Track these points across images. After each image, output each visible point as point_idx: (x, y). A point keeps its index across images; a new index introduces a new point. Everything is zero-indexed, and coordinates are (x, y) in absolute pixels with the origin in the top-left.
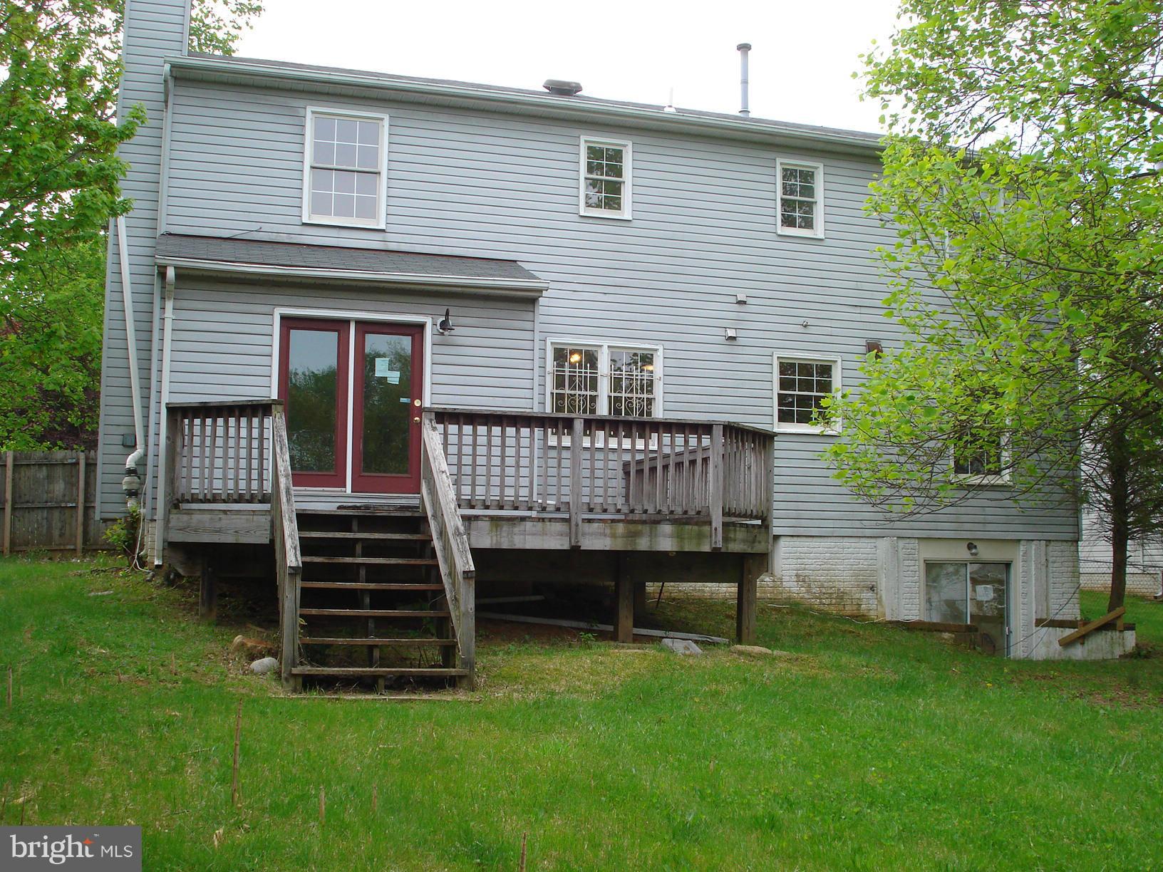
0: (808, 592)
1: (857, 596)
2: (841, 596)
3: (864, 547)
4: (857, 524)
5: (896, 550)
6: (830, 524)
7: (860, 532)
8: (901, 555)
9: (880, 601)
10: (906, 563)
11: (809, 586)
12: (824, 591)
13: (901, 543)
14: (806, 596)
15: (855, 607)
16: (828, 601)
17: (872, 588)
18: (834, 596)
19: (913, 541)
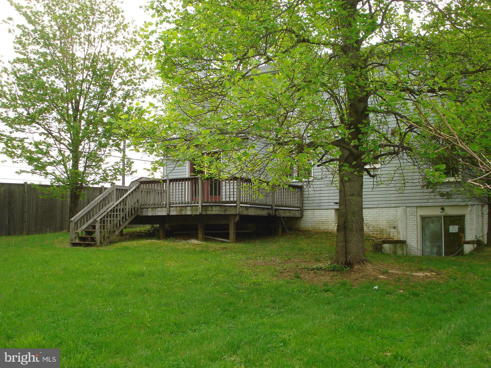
0: (368, 229)
1: (389, 231)
2: (382, 231)
3: (392, 211)
4: (388, 202)
5: (405, 212)
6: (376, 203)
7: (389, 205)
8: (408, 214)
9: (398, 233)
10: (411, 217)
11: (368, 227)
12: (374, 229)
13: (408, 209)
14: (367, 231)
15: (387, 235)
16: (376, 233)
17: (394, 228)
18: (379, 231)
19: (414, 208)
